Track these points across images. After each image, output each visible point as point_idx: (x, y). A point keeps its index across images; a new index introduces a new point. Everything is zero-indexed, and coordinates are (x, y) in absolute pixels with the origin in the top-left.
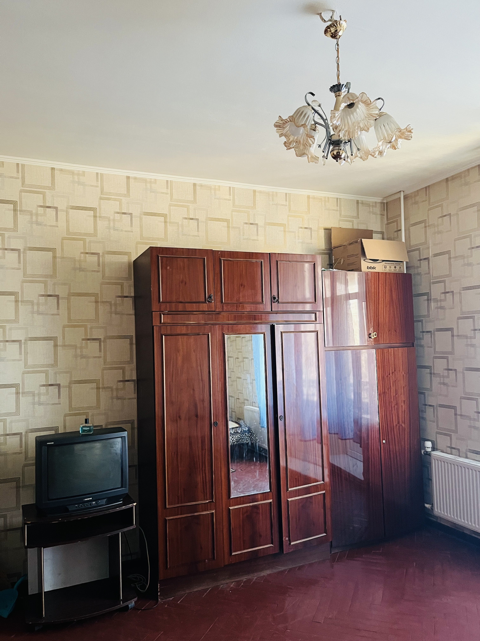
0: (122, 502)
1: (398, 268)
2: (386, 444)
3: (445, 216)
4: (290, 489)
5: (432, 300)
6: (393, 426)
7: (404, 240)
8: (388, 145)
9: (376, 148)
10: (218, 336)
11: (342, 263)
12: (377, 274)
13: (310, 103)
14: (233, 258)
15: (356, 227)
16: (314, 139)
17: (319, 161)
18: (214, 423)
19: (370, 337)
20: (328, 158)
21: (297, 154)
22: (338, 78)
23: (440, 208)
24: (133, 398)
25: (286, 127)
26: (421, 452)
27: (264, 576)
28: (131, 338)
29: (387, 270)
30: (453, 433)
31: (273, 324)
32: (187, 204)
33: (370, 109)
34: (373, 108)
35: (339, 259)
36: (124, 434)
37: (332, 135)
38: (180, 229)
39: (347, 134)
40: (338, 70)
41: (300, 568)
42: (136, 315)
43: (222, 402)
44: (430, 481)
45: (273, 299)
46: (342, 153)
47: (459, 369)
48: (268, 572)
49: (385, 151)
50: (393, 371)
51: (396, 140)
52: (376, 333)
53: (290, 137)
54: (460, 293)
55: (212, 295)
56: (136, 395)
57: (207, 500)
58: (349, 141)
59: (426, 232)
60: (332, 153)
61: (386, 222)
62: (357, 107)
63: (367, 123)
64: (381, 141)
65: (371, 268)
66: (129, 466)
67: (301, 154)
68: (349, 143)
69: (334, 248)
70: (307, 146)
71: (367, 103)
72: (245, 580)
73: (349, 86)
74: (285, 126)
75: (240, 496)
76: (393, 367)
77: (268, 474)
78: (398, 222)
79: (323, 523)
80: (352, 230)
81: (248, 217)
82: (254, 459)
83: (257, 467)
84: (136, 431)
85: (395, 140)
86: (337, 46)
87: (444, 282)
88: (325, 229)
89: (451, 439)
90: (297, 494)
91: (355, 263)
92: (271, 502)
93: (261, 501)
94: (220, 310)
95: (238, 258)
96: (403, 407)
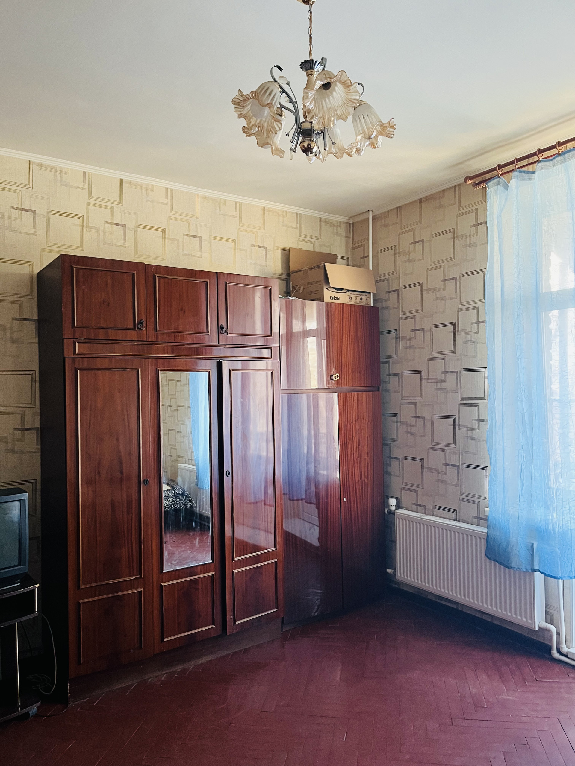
0: (19, 584)
1: (364, 300)
2: (347, 503)
3: (418, 242)
4: (236, 559)
5: (400, 338)
6: (355, 483)
7: (371, 268)
8: (367, 142)
9: (354, 144)
10: (150, 372)
11: (301, 292)
12: (342, 305)
13: (277, 79)
14: (171, 276)
15: (317, 250)
16: (281, 124)
17: (285, 154)
18: (144, 481)
19: (332, 378)
20: (296, 151)
21: (259, 143)
22: (310, 53)
23: (412, 233)
24: (35, 452)
25: (247, 106)
26: (384, 511)
27: (203, 664)
28: (33, 373)
29: (353, 302)
30: (420, 489)
31: (220, 360)
32: (110, 205)
33: (349, 93)
34: (352, 92)
35: (298, 286)
36: (22, 496)
37: (302, 123)
38: (101, 235)
39: (321, 121)
40: (310, 43)
41: (246, 651)
42: (40, 343)
43: (154, 456)
44: (393, 543)
45: (220, 329)
46: (314, 146)
47: (428, 416)
48: (209, 658)
49: (364, 149)
50: (357, 419)
51: (376, 136)
52: (338, 374)
53: (251, 120)
54: (431, 331)
55: (143, 320)
56: (39, 447)
57: (134, 576)
58: (322, 132)
59: (396, 261)
60: (302, 144)
61: (352, 246)
62: (334, 89)
63: (346, 111)
64: (360, 135)
65: (334, 298)
66: (30, 539)
67: (263, 144)
68: (322, 134)
69: (292, 273)
70: (272, 133)
71: (347, 85)
72: (179, 670)
73: (324, 62)
74: (245, 105)
75: (175, 569)
76: (357, 414)
77: (209, 541)
78: (365, 247)
79: (274, 596)
80: (314, 252)
81: (189, 228)
82: (194, 524)
83: (197, 534)
84: (39, 493)
85: (374, 137)
86: (309, 14)
87: (414, 317)
88: (283, 250)
89: (417, 495)
90: (244, 564)
91: (317, 292)
92: (213, 575)
93: (201, 574)
94: (154, 340)
95: (177, 276)
96: (367, 459)
